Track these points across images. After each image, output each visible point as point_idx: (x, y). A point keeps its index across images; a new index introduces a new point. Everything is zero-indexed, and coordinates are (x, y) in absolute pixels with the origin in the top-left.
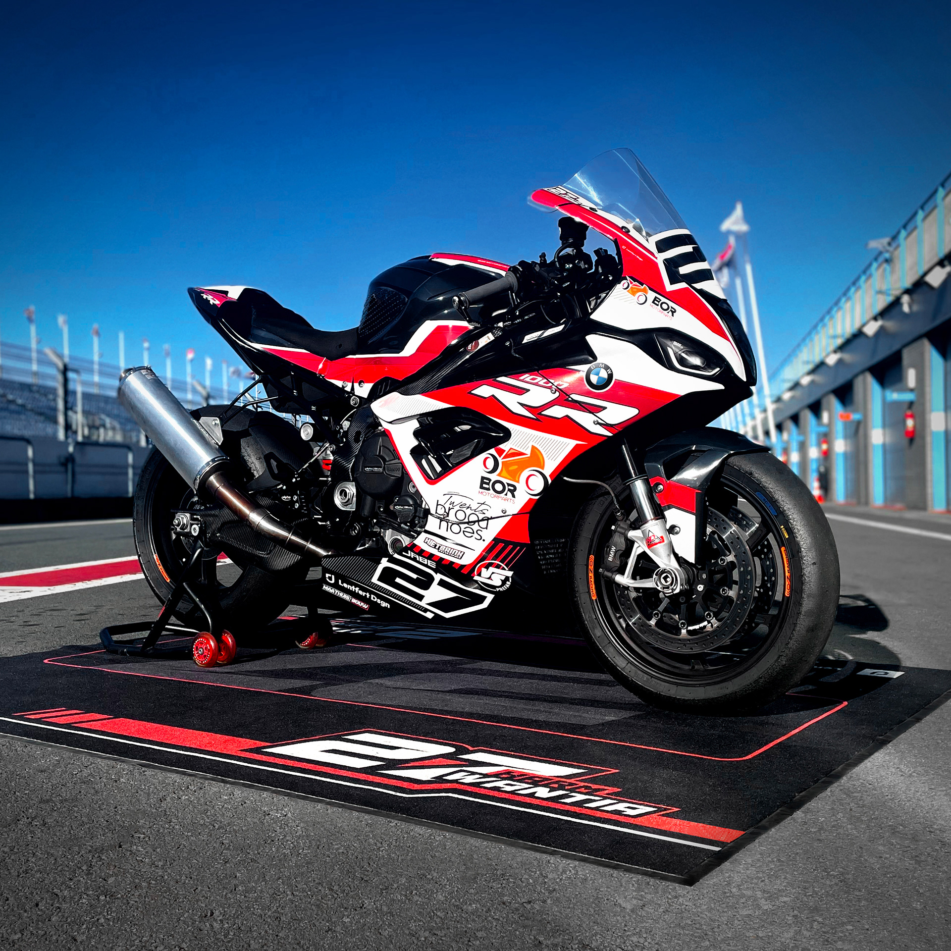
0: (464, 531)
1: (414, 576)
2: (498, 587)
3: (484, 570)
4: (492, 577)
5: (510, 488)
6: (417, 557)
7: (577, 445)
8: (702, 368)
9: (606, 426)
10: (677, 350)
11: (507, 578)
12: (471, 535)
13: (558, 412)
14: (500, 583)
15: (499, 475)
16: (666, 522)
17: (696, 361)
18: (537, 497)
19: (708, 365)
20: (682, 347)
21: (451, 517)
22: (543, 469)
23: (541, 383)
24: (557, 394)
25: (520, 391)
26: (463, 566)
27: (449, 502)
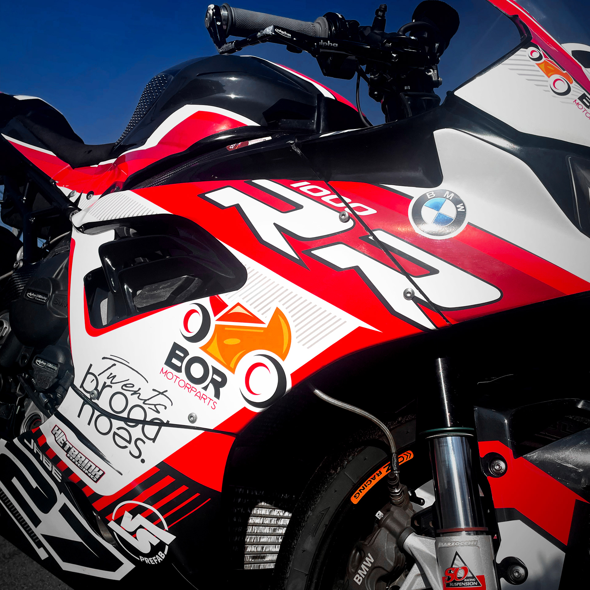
0: (115, 434)
2: (144, 555)
3: (127, 515)
5: (215, 377)
6: (41, 454)
7: (360, 329)
9: (429, 308)
12: (124, 444)
14: (146, 549)
15: (204, 348)
21: (104, 402)
22: (283, 357)
23: (326, 199)
24: (350, 224)
25: (287, 206)
26: (97, 497)
27: (107, 373)
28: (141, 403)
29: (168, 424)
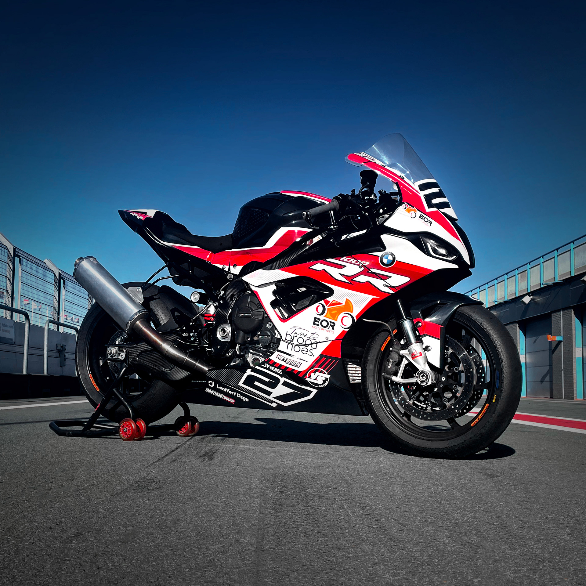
0: (302, 350)
1: (267, 380)
2: (321, 385)
3: (312, 374)
4: (317, 379)
5: (331, 324)
6: (271, 367)
7: (373, 298)
8: (446, 255)
9: (391, 287)
10: (433, 245)
11: (326, 379)
12: (306, 352)
13: (363, 279)
14: (322, 382)
15: (325, 316)
16: (423, 344)
17: (443, 251)
18: (348, 330)
19: (450, 254)
20: (435, 243)
21: (295, 342)
22: (352, 312)
23: (353, 262)
24: (363, 268)
25: (341, 267)
26: (300, 372)
27: (294, 333)
28: (308, 338)
29: (319, 342)
